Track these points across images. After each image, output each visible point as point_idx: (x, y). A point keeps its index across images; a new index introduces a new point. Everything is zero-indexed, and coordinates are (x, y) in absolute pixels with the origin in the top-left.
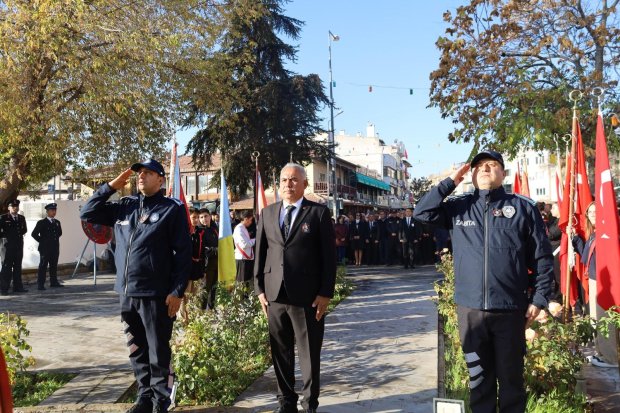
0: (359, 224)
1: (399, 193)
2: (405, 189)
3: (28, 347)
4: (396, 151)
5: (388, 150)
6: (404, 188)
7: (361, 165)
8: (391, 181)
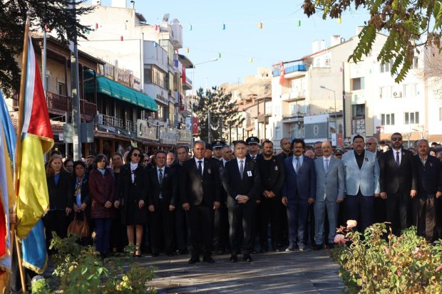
0: (135, 172)
1: (172, 116)
2: (182, 108)
4: (167, 36)
5: (151, 34)
6: (180, 106)
7: (104, 60)
8: (159, 93)
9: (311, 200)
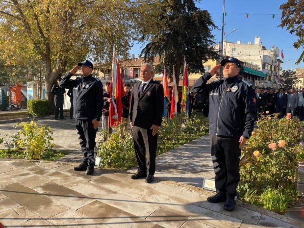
1: (272, 79)
3: (52, 139)
4: (273, 53)
6: (276, 76)
7: (247, 62)
8: (268, 72)
9: (284, 107)
